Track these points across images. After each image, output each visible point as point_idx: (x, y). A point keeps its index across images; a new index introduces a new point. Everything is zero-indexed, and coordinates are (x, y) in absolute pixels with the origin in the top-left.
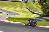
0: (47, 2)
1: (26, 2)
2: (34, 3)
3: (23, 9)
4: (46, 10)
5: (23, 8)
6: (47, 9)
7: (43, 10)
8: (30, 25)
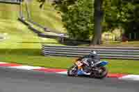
0: (77, 4)
1: (19, 4)
2: (41, 6)
3: (10, 23)
4: (76, 24)
5: (9, 20)
6: (77, 21)
7: (66, 27)
8: (85, 73)
